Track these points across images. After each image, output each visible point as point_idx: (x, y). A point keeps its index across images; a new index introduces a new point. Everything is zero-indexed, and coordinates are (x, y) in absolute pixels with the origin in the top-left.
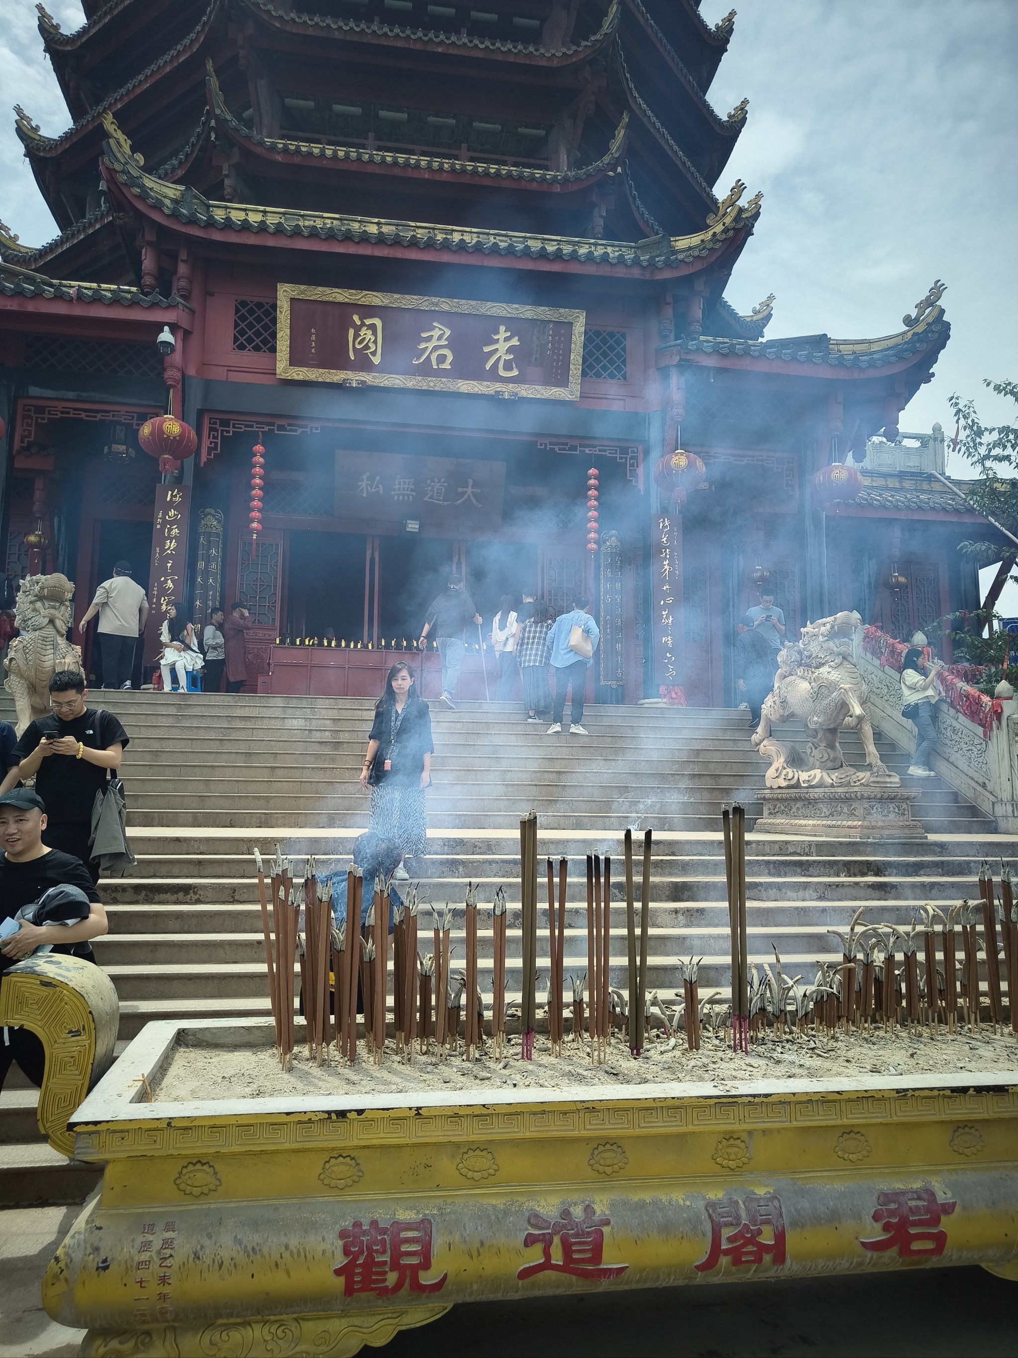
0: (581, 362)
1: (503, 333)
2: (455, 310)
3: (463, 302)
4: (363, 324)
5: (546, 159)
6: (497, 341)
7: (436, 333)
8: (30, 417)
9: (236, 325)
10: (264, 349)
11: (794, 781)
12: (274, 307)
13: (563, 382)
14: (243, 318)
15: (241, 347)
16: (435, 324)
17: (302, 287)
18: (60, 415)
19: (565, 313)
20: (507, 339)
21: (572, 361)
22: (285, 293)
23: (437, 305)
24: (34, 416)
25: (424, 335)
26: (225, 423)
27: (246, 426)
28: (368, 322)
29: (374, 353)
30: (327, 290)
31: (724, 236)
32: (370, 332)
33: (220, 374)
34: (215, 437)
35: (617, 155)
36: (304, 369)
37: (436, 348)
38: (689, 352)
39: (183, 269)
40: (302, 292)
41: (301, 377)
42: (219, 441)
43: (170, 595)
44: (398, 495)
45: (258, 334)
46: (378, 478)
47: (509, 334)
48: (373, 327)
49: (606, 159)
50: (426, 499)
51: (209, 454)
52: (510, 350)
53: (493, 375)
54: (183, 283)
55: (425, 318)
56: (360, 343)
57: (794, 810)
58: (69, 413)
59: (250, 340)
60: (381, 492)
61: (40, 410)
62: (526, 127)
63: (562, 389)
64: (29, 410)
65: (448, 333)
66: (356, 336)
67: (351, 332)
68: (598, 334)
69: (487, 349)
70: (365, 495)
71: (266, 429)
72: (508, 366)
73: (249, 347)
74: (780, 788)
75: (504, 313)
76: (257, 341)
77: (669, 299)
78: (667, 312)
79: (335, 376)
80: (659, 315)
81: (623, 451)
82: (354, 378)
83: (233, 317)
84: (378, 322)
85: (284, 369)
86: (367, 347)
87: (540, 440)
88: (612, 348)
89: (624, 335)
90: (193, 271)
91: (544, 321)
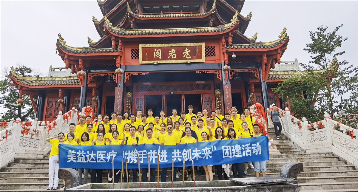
0: (205, 54)
1: (187, 49)
2: (176, 46)
3: (178, 44)
4: (157, 51)
5: (200, 11)
6: (186, 51)
7: (172, 51)
8: (91, 76)
9: (131, 54)
10: (137, 58)
12: (138, 49)
13: (201, 58)
14: (133, 52)
15: (132, 58)
16: (172, 49)
17: (144, 45)
18: (96, 75)
19: (200, 44)
20: (188, 51)
21: (202, 54)
22: (141, 46)
23: (172, 45)
25: (170, 52)
26: (129, 74)
27: (134, 74)
29: (159, 57)
30: (149, 45)
31: (234, 23)
33: (128, 64)
35: (214, 9)
36: (145, 61)
37: (172, 54)
39: (120, 44)
41: (145, 63)
42: (128, 78)
43: (119, 110)
45: (136, 55)
51: (126, 81)
52: (188, 53)
53: (185, 58)
54: (120, 47)
55: (170, 48)
56: (156, 55)
58: (98, 75)
59: (134, 57)
61: (93, 75)
62: (195, 5)
63: (201, 60)
65: (175, 50)
66: (156, 53)
68: (208, 47)
69: (183, 53)
72: (188, 56)
75: (187, 45)
77: (224, 38)
78: (223, 40)
79: (152, 62)
80: (222, 41)
81: (216, 72)
82: (156, 62)
83: (130, 52)
84: (160, 50)
85: (141, 61)
86: (158, 55)
87: (197, 71)
88: (212, 50)
89: (214, 47)
90: (122, 44)
91: (195, 46)
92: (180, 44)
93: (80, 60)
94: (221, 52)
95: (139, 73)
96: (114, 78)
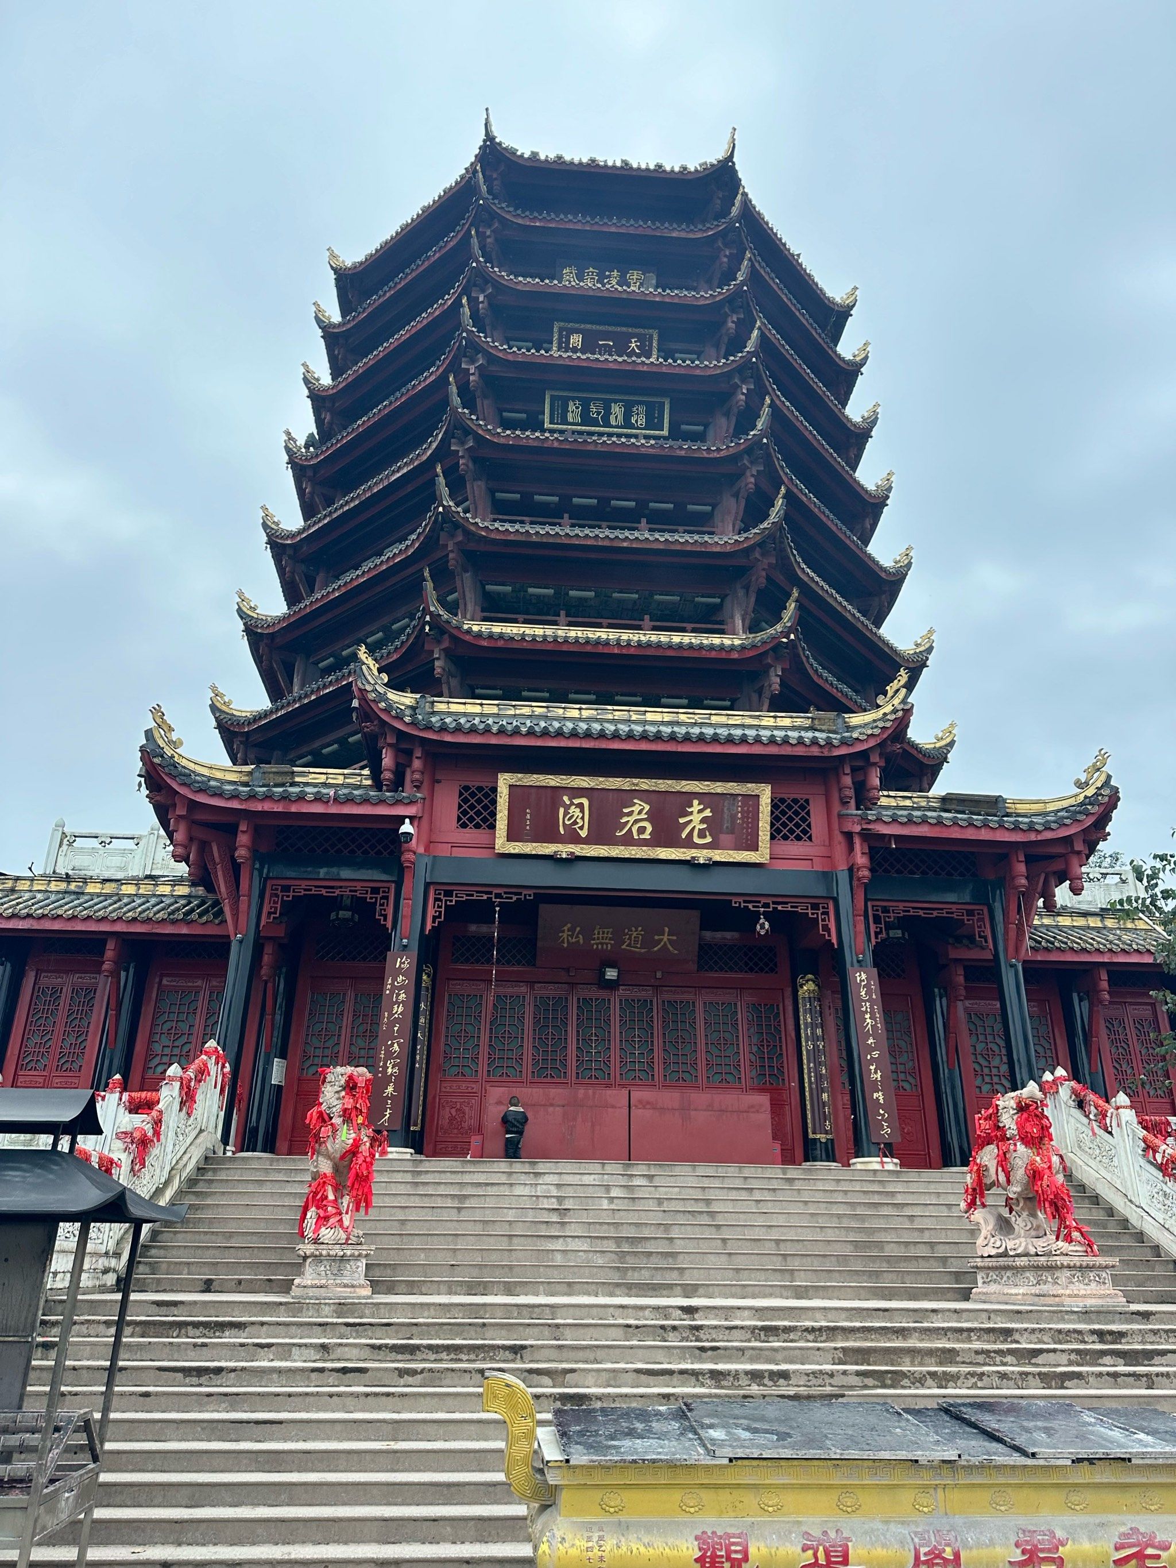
0: (769, 828)
1: (696, 806)
2: (654, 788)
3: (661, 781)
4: (572, 804)
5: (721, 623)
6: (691, 813)
7: (636, 809)
8: (277, 896)
9: (460, 806)
10: (484, 826)
11: (1001, 1250)
12: (494, 790)
13: (755, 848)
14: (465, 801)
15: (464, 826)
16: (635, 801)
17: (520, 775)
18: (303, 893)
19: (751, 788)
20: (700, 811)
21: (761, 829)
22: (504, 782)
23: (637, 785)
24: (280, 894)
25: (626, 810)
26: (448, 893)
27: (467, 895)
28: (576, 801)
29: (581, 828)
30: (541, 777)
31: (894, 717)
32: (578, 810)
33: (443, 851)
34: (440, 907)
35: (789, 624)
36: (520, 844)
37: (636, 821)
38: (870, 822)
39: (417, 764)
40: (520, 780)
41: (516, 851)
42: (443, 910)
43: (396, 1058)
44: (597, 944)
45: (478, 813)
46: (578, 929)
47: (701, 807)
48: (581, 806)
49: (779, 627)
50: (624, 947)
51: (434, 922)
52: (703, 821)
53: (689, 843)
54: (417, 776)
55: (626, 797)
56: (569, 820)
57: (1005, 1278)
58: (310, 890)
59: (471, 819)
60: (581, 942)
61: (286, 889)
62: (702, 597)
63: (752, 853)
64: (277, 889)
65: (647, 808)
66: (566, 813)
67: (562, 810)
68: (782, 801)
69: (682, 820)
70: (565, 945)
71: (485, 897)
72: (702, 834)
73: (471, 825)
74: (989, 1256)
75: (697, 790)
76: (478, 820)
77: (848, 770)
78: (847, 780)
79: (548, 849)
80: (839, 782)
81: (815, 906)
82: (564, 850)
83: (456, 800)
84: (585, 801)
85: (502, 844)
86: (575, 823)
87: (734, 899)
88: (796, 813)
89: (807, 801)
90: (425, 766)
91: (732, 795)
92: (670, 782)
93: (243, 827)
94: (835, 826)
95: (491, 893)
96: (378, 908)
